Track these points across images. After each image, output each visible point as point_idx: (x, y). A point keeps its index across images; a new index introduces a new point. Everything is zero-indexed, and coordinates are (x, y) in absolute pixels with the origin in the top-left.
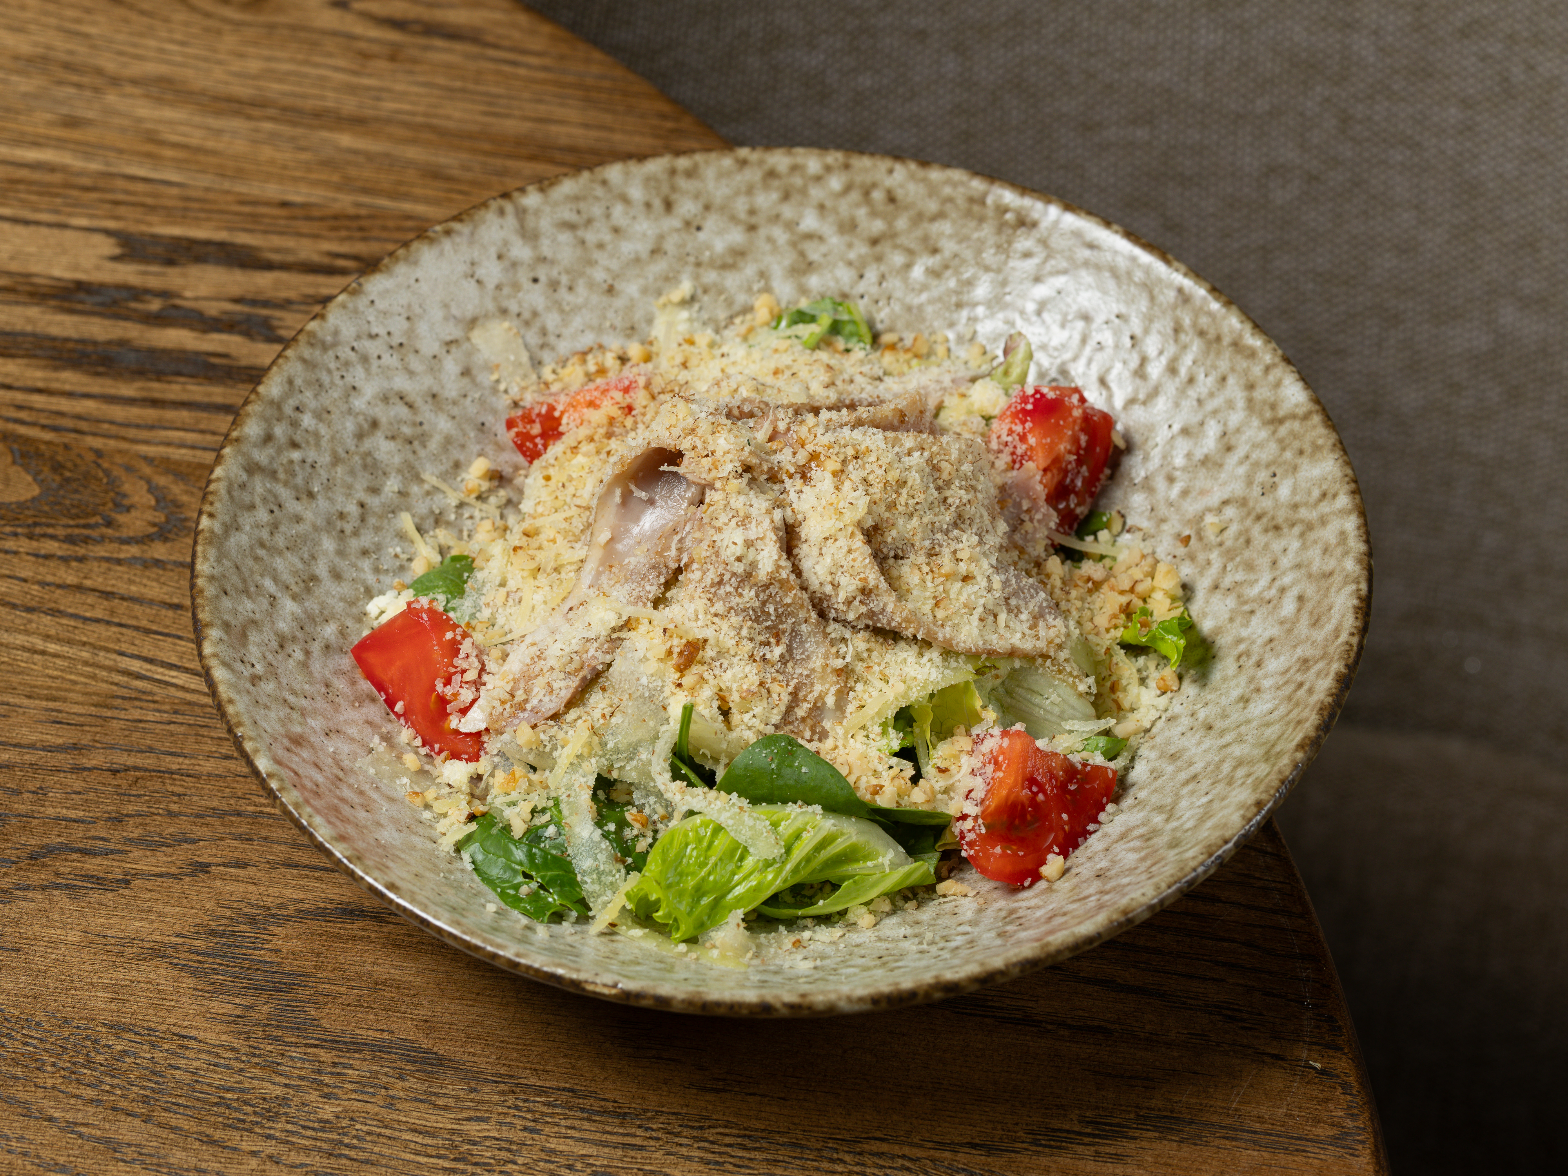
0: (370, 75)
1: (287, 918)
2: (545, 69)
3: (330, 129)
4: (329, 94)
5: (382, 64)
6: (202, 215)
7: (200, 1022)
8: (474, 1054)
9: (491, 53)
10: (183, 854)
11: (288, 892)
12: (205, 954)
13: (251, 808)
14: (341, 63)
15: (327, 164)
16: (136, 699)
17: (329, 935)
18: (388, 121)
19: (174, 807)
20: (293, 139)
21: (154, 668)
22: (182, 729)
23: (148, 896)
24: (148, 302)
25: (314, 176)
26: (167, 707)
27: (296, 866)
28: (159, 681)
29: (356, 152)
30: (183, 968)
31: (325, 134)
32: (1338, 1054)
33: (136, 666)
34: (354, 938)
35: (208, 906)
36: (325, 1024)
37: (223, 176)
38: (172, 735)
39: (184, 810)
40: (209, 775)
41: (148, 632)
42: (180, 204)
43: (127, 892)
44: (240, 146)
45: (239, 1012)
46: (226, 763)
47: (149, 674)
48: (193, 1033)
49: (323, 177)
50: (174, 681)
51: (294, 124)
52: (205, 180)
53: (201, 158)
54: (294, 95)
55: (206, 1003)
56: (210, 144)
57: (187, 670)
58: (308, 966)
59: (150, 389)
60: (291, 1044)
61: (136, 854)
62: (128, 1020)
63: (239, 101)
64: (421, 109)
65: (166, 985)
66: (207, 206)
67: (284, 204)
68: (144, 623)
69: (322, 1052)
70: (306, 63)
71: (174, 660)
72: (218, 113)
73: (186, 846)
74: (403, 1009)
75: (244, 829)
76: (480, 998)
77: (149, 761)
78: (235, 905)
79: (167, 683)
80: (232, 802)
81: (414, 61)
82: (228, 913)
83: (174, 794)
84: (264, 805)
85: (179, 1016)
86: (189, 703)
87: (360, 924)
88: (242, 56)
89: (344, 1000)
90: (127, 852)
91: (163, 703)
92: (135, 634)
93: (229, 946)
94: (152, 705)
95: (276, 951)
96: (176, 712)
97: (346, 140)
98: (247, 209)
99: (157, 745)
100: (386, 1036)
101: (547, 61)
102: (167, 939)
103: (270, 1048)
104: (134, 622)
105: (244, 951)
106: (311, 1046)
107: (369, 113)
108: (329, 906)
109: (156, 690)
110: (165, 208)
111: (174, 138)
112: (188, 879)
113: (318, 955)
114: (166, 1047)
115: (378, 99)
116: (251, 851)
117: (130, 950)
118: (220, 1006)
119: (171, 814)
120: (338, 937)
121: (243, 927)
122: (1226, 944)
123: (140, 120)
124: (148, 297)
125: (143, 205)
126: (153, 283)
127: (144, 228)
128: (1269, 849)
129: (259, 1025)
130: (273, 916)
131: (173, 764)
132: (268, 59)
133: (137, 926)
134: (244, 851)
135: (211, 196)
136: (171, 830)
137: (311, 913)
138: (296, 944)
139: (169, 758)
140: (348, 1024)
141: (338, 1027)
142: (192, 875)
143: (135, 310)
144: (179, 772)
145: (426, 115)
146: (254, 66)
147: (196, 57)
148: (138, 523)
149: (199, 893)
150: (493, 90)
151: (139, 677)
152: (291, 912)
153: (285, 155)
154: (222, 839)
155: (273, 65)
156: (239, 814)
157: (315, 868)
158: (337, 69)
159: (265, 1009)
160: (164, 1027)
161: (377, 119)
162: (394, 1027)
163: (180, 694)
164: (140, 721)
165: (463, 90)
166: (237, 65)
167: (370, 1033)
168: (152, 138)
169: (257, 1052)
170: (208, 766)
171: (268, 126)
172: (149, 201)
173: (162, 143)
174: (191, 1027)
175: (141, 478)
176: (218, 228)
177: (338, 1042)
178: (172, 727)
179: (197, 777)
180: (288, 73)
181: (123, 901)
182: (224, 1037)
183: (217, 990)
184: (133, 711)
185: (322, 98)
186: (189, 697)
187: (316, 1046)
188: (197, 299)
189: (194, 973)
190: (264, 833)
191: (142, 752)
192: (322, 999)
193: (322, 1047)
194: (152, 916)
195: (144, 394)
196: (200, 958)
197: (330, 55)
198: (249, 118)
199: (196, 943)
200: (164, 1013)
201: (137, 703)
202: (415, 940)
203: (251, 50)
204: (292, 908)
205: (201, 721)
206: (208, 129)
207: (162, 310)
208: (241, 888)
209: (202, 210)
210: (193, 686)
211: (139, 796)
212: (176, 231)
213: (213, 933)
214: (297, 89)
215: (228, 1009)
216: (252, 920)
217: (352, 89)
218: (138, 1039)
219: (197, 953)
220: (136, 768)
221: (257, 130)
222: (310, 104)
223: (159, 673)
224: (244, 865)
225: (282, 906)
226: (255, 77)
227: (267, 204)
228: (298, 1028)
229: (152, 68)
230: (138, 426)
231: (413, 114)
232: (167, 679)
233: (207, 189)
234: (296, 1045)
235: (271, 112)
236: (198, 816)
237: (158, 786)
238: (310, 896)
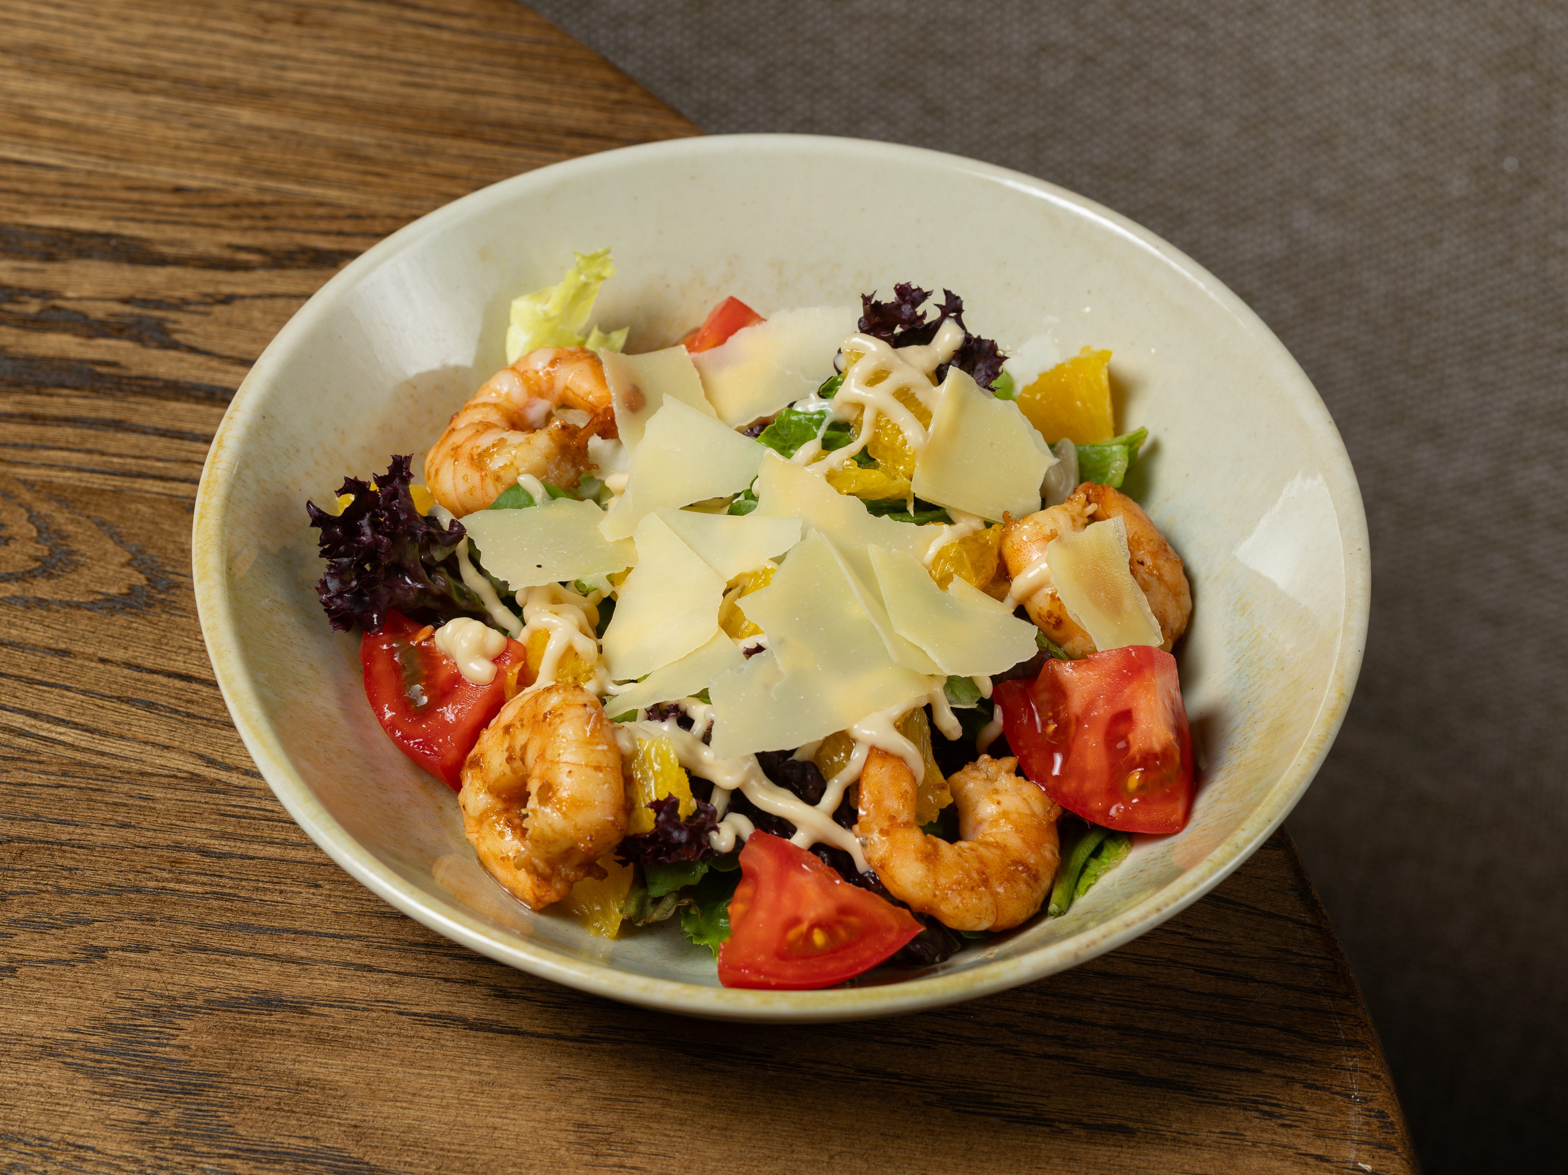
0: (272, 41)
1: (196, 1010)
2: (472, 32)
3: (229, 104)
4: (228, 63)
5: (286, 28)
6: (85, 203)
7: (98, 1130)
8: (411, 1164)
9: (410, 14)
10: (75, 936)
11: (196, 980)
12: (102, 1052)
13: (152, 884)
14: (240, 27)
15: (225, 143)
16: (19, 759)
17: (243, 1028)
18: (294, 94)
19: (65, 883)
20: (186, 115)
21: (38, 723)
22: (72, 793)
23: (37, 985)
24: (26, 303)
25: (211, 157)
26: (54, 769)
27: (205, 950)
28: (45, 739)
29: (258, 129)
30: (78, 1068)
31: (222, 109)
32: (1390, 1154)
33: (19, 721)
34: (272, 1032)
35: (105, 996)
36: (241, 1130)
37: (107, 157)
38: (61, 801)
39: (76, 886)
40: (104, 846)
41: (31, 682)
42: (60, 191)
43: (13, 981)
44: (127, 124)
45: (142, 1118)
46: (123, 832)
47: (33, 730)
48: (91, 1143)
49: (222, 158)
50: (62, 738)
51: (188, 99)
52: (88, 163)
53: (82, 137)
54: (186, 63)
55: (105, 1108)
56: (92, 121)
57: (76, 726)
58: (221, 1064)
59: (28, 404)
60: (203, 1155)
61: (22, 937)
62: (16, 1129)
63: (125, 73)
64: (332, 79)
65: (59, 1088)
66: (91, 193)
67: (178, 190)
68: (27, 672)
69: (237, 1163)
70: (199, 27)
71: (61, 714)
72: (101, 86)
73: (79, 928)
74: (330, 1111)
75: (144, 908)
76: (417, 1099)
77: (35, 831)
78: (136, 995)
79: (54, 741)
80: (130, 876)
81: (323, 25)
82: (128, 1004)
83: (63, 868)
84: (167, 880)
85: (74, 1123)
86: (80, 764)
87: (278, 1016)
88: (126, 20)
89: (263, 1103)
90: (11, 936)
91: (50, 764)
92: (16, 684)
93: (131, 1043)
94: (37, 766)
95: (184, 1048)
96: (65, 774)
97: (246, 115)
98: (135, 196)
99: (45, 812)
100: (310, 1144)
101: (474, 24)
102: (59, 1035)
103: (178, 1159)
104: (15, 672)
105: (147, 1048)
106: (225, 1156)
107: (274, 84)
108: (242, 995)
109: (42, 748)
110: (42, 195)
111: (52, 115)
112: (82, 965)
113: (231, 1051)
114: (60, 1158)
115: (283, 68)
116: (153, 934)
117: (17, 1048)
118: (120, 1111)
119: (61, 891)
120: (254, 1031)
121: (146, 1021)
122: (1261, 1030)
123: (13, 94)
124: (25, 298)
125: (17, 192)
126: (30, 281)
127: (19, 219)
128: (1308, 921)
129: (166, 1133)
130: (179, 1007)
131: (63, 833)
132: (157, 24)
133: (25, 1020)
134: (145, 933)
135: (94, 181)
136: (62, 909)
137: (222, 1003)
138: (206, 1040)
139: (58, 827)
140: (268, 1130)
141: (255, 1134)
142: (87, 960)
143: (10, 312)
144: (69, 843)
145: (337, 86)
146: (141, 31)
147: (74, 22)
148: (18, 557)
149: (94, 982)
150: (413, 57)
151: (22, 734)
152: (200, 1003)
153: (178, 134)
154: (120, 919)
155: (162, 30)
156: (138, 891)
157: (227, 952)
158: (234, 34)
159: (172, 1114)
160: (57, 1137)
161: (281, 91)
162: (319, 1133)
163: (69, 753)
164: (25, 785)
165: (379, 58)
166: (121, 31)
167: (293, 1141)
168: (27, 115)
169: (164, 1164)
170: (103, 836)
171: (159, 100)
172: (24, 187)
173: (38, 121)
174: (89, 1136)
175: (20, 505)
176: (103, 218)
177: (256, 1151)
178: (60, 791)
179: (90, 848)
180: (180, 39)
181: (9, 991)
182: (126, 1147)
183: (117, 1093)
184: (15, 773)
185: (220, 68)
186: (79, 756)
187: (231, 1157)
188: (80, 299)
189: (91, 1074)
190: (167, 912)
191: (28, 820)
192: (236, 1102)
193: (238, 1157)
194: (42, 1009)
195: (22, 409)
196: (98, 1057)
197: (227, 18)
198: (136, 91)
199: (93, 1039)
200: (58, 1121)
201: (20, 764)
202: (341, 1033)
203: (138, 13)
204: (200, 998)
205: (93, 784)
206: (90, 103)
207: (41, 311)
208: (143, 975)
209: (85, 198)
210: (83, 744)
211: (25, 871)
212: (56, 221)
213: (111, 1027)
214: (190, 58)
215: (130, 1114)
216: (156, 1012)
217: (253, 58)
218: (28, 1150)
219: (94, 1051)
220: (21, 839)
221: (145, 105)
222: (205, 75)
223: (45, 729)
224: (146, 950)
225: (190, 996)
226: (142, 45)
227: (158, 189)
228: (210, 1136)
229: (25, 35)
230: (16, 446)
231: (323, 85)
232: (53, 735)
233: (90, 173)
234: (208, 1155)
235: (161, 84)
236: (92, 893)
237: (46, 859)
238: (221, 984)
